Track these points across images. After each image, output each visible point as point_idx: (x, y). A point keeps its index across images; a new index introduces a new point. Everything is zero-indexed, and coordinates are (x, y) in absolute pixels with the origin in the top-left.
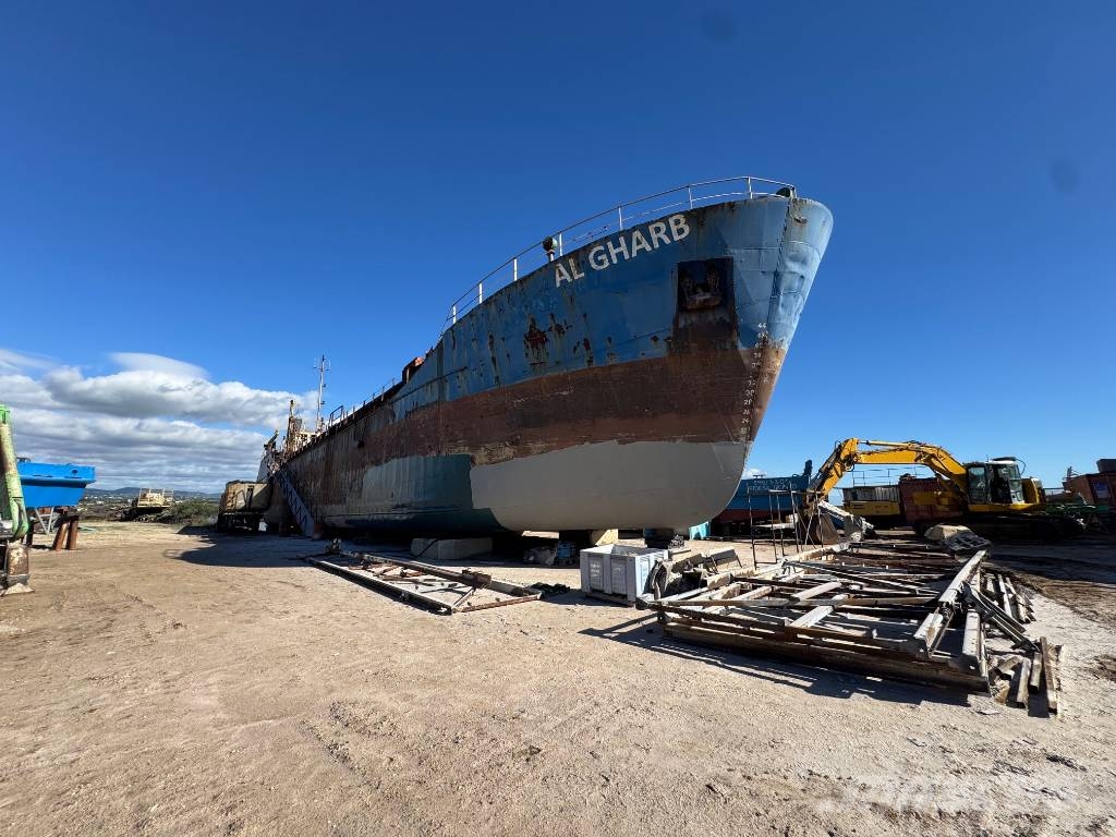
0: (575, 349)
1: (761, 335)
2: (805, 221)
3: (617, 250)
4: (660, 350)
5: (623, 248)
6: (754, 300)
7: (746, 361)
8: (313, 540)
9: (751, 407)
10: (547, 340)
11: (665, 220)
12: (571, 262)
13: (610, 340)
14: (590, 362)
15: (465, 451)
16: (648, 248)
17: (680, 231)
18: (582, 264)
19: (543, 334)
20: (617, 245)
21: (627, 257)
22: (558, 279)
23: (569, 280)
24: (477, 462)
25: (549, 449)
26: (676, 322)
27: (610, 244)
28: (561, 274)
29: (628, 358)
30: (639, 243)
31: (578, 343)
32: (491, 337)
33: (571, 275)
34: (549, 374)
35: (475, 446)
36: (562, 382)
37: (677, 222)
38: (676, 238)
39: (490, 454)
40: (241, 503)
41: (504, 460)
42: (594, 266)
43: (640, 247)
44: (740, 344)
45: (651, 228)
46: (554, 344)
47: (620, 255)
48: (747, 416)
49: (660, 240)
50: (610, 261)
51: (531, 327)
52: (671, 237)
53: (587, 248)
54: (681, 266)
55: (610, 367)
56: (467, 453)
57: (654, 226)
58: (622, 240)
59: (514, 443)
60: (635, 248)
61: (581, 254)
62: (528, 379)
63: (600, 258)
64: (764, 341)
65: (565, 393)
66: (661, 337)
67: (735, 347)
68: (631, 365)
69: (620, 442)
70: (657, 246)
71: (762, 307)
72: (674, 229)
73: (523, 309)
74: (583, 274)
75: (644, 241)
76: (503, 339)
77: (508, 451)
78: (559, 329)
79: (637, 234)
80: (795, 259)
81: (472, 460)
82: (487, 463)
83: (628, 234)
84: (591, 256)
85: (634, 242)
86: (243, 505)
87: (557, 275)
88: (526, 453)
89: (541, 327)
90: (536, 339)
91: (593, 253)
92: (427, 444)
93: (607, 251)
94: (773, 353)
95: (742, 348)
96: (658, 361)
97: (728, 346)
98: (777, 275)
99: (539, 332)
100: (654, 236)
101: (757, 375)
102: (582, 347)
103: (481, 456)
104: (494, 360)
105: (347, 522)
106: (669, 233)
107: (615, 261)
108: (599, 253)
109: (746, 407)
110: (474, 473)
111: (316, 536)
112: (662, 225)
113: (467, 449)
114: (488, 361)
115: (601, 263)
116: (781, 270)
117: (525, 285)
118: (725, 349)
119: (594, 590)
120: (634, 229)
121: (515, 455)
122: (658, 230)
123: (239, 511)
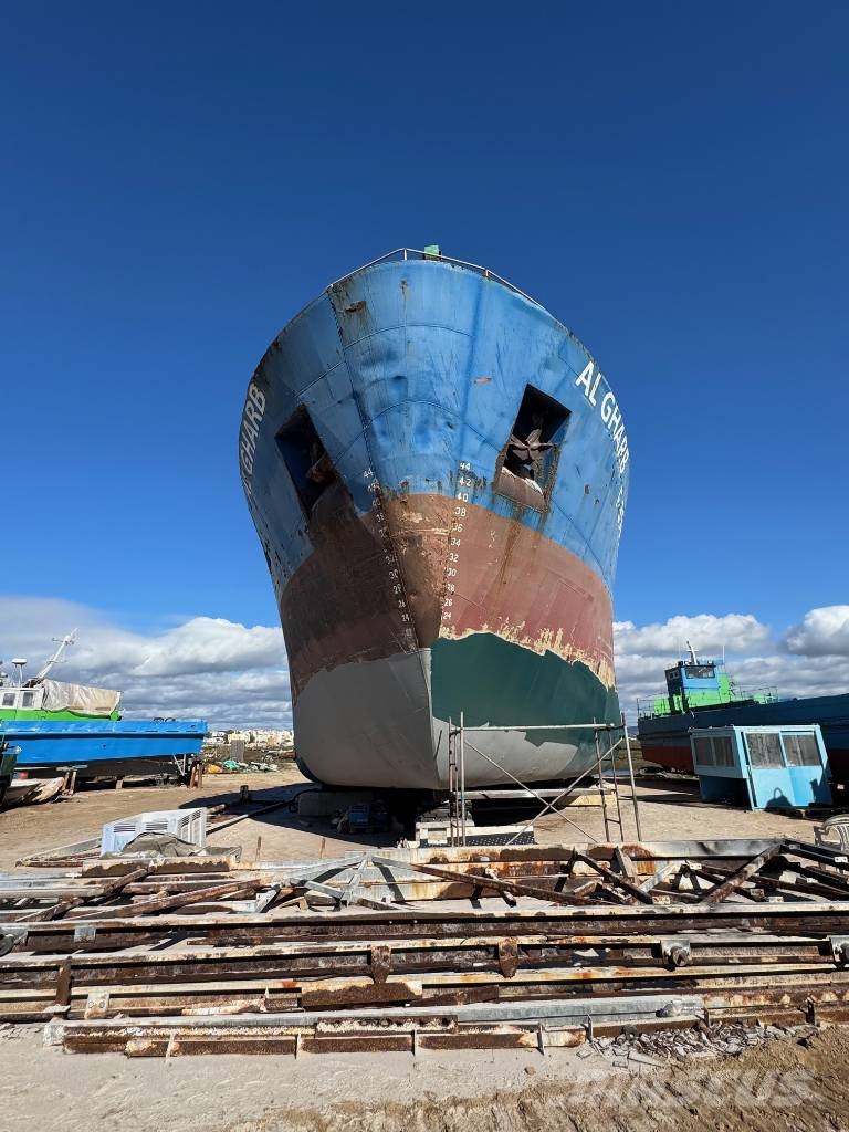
1: (373, 486)
2: (363, 304)
6: (345, 444)
7: (373, 531)
44: (357, 509)
48: (404, 611)
64: (378, 494)
67: (354, 516)
71: (358, 450)
80: (372, 362)
94: (397, 506)
95: (362, 514)
98: (356, 396)
101: (390, 546)
109: (398, 598)
116: (358, 388)
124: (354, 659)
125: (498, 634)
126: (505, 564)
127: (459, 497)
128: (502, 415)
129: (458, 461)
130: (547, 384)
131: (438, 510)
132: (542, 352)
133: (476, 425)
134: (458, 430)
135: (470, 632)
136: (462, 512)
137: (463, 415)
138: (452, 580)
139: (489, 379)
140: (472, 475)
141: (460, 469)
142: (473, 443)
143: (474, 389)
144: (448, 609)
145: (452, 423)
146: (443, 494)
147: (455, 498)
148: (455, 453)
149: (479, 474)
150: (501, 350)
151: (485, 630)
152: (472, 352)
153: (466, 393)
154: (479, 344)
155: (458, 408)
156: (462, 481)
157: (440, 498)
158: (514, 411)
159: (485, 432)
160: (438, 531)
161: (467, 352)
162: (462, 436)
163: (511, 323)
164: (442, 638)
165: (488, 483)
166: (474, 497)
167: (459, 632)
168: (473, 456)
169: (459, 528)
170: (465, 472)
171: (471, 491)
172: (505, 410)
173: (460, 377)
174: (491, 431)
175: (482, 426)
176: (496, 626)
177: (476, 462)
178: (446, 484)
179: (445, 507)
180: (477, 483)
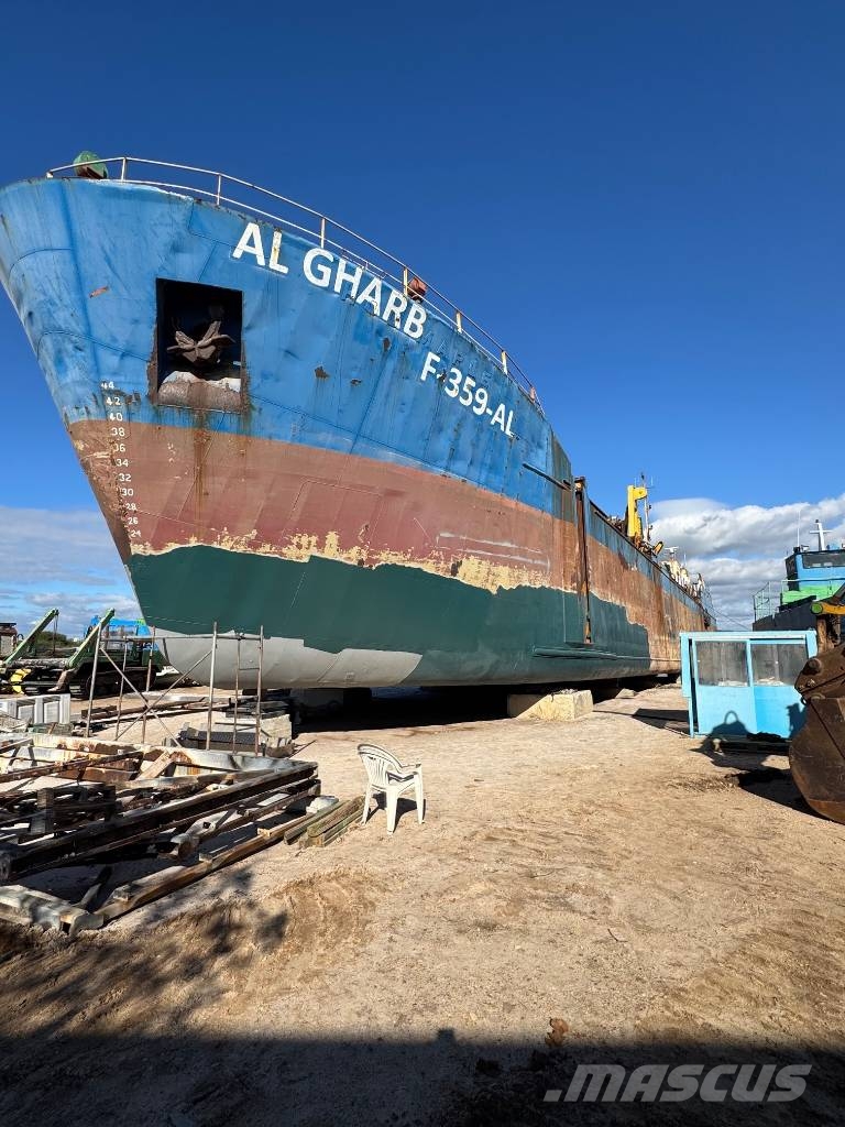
125: (215, 545)
126: (200, 475)
127: (112, 417)
128: (136, 322)
129: (98, 383)
130: (187, 269)
131: (93, 435)
132: (165, 235)
133: (107, 340)
134: (88, 350)
135: (174, 546)
136: (121, 432)
137: (88, 334)
138: (130, 499)
139: (106, 288)
140: (119, 393)
141: (102, 390)
142: (110, 360)
143: (91, 304)
144: (134, 527)
145: (80, 345)
146: (93, 418)
147: (107, 419)
148: (92, 375)
149: (127, 390)
150: (108, 252)
151: (193, 542)
152: (77, 266)
153: (85, 309)
154: (81, 254)
155: (80, 329)
156: (109, 401)
157: (91, 423)
158: (150, 312)
159: (121, 345)
160: (99, 455)
161: (72, 268)
162: (95, 357)
163: (110, 217)
164: (137, 555)
165: (142, 397)
166: (129, 414)
167: (158, 546)
168: (115, 374)
169: (121, 448)
170: (109, 392)
171: (124, 409)
172: (137, 316)
173: (73, 296)
174: (127, 342)
175: (114, 340)
176: (212, 537)
177: (117, 379)
178: (92, 408)
179: (98, 431)
180: (128, 400)
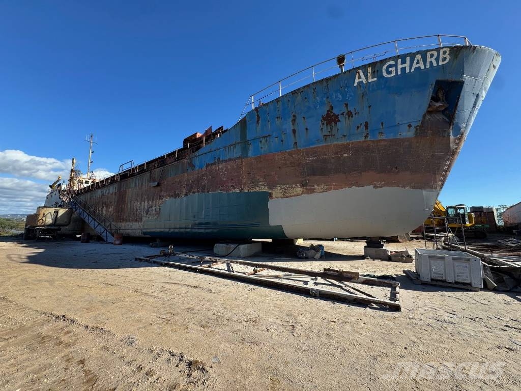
0: (358, 128)
1: (462, 130)
3: (403, 66)
4: (409, 134)
5: (407, 65)
8: (115, 245)
9: (447, 171)
10: (339, 121)
11: (438, 50)
12: (369, 70)
13: (382, 124)
14: (366, 137)
15: (266, 189)
16: (423, 67)
17: (444, 59)
18: (376, 72)
19: (337, 117)
20: (404, 62)
21: (408, 71)
22: (357, 80)
23: (365, 81)
24: (274, 196)
25: (329, 190)
26: (424, 116)
27: (399, 61)
28: (360, 77)
29: (391, 137)
30: (418, 63)
31: (361, 124)
32: (294, 116)
33: (367, 79)
34: (336, 142)
35: (273, 185)
36: (345, 148)
37: (445, 53)
38: (441, 63)
39: (285, 192)
40: (49, 220)
41: (294, 196)
42: (385, 74)
43: (418, 65)
45: (429, 54)
46: (343, 124)
47: (403, 69)
49: (431, 63)
50: (396, 72)
51: (328, 111)
52: (438, 62)
53: (383, 62)
54: (438, 82)
55: (380, 140)
56: (267, 191)
57: (431, 53)
58: (408, 59)
59: (303, 185)
60: (415, 66)
61: (378, 65)
62: (320, 145)
63: (390, 69)
65: (345, 155)
66: (414, 125)
68: (391, 141)
69: (374, 187)
70: (428, 66)
72: (441, 57)
73: (325, 99)
74: (375, 79)
75: (421, 62)
76: (304, 118)
77: (299, 190)
78: (350, 114)
79: (419, 57)
81: (270, 195)
82: (281, 197)
83: (412, 56)
84: (385, 67)
85: (415, 61)
86: (51, 222)
87: (357, 78)
88: (312, 191)
89: (335, 111)
90: (330, 119)
91: (386, 66)
92: (230, 185)
93: (396, 66)
95: (452, 137)
96: (408, 140)
97: (446, 135)
99: (334, 114)
100: (429, 60)
102: (363, 127)
103: (277, 192)
104: (294, 131)
105: (144, 233)
106: (437, 60)
107: (399, 73)
108: (390, 66)
110: (271, 204)
111: (117, 242)
112: (435, 53)
113: (266, 188)
114: (290, 132)
115: (390, 73)
117: (330, 82)
118: (444, 136)
119: (432, 280)
120: (418, 53)
121: (303, 193)
122: (432, 56)
123: (48, 226)
124: (404, 187)
